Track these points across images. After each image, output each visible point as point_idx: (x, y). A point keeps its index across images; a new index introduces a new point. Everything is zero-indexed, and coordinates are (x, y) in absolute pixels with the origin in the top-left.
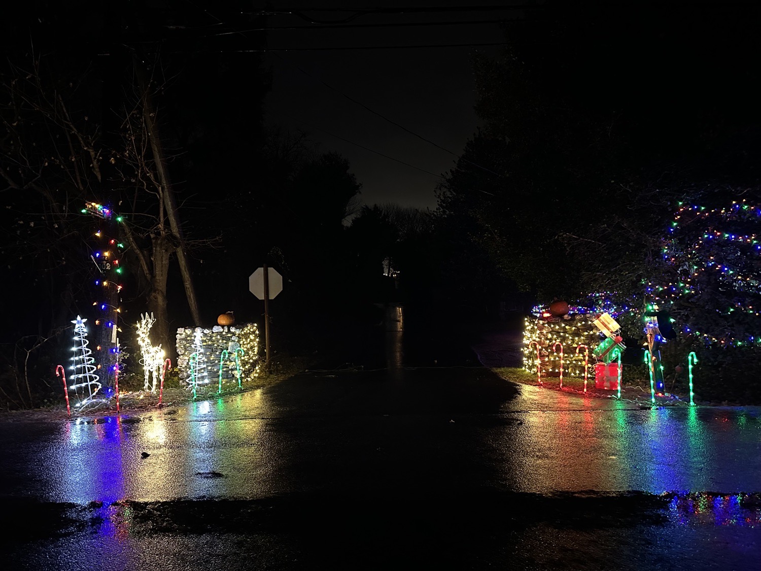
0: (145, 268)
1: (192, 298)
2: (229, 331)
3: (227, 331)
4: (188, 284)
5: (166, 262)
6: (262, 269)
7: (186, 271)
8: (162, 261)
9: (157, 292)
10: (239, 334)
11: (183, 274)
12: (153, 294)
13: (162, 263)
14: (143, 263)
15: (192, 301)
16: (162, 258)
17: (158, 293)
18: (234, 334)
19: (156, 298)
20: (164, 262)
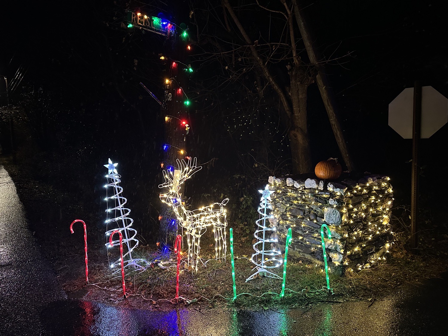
0: (285, 104)
1: (339, 136)
2: (325, 189)
3: (322, 189)
4: (333, 120)
5: (302, 96)
6: (412, 89)
7: (329, 105)
8: (299, 96)
9: (296, 129)
10: (341, 196)
11: (326, 109)
12: (293, 132)
13: (298, 98)
14: (283, 99)
15: (339, 140)
16: (298, 92)
17: (298, 131)
18: (332, 195)
19: (296, 136)
20: (300, 96)
